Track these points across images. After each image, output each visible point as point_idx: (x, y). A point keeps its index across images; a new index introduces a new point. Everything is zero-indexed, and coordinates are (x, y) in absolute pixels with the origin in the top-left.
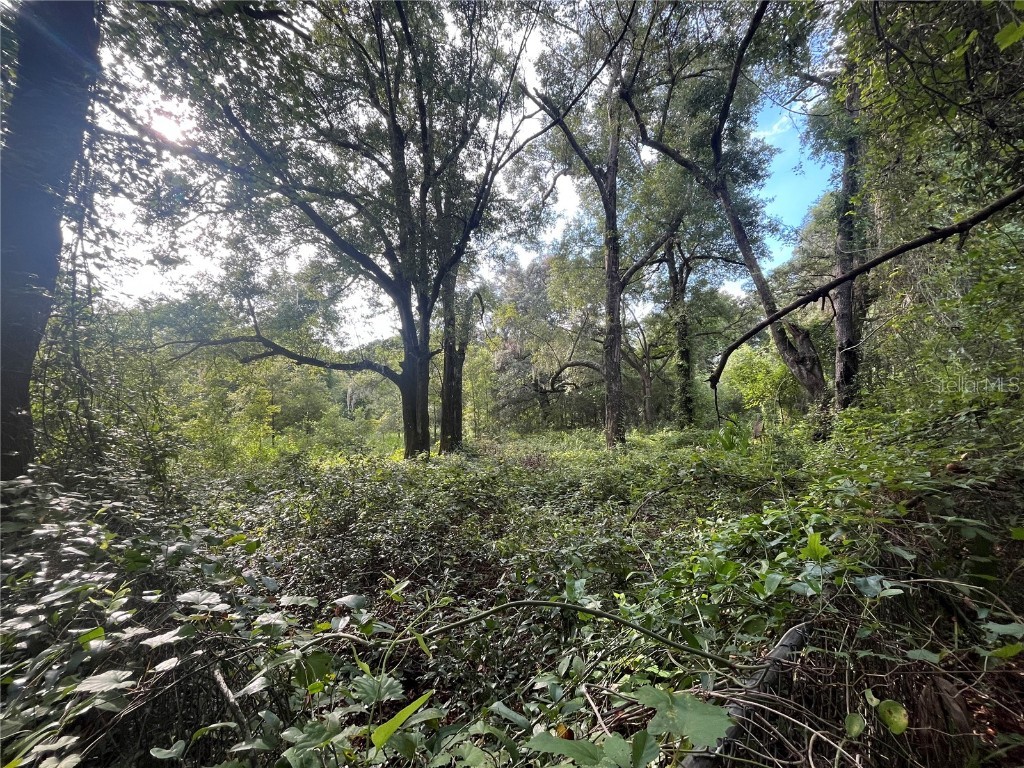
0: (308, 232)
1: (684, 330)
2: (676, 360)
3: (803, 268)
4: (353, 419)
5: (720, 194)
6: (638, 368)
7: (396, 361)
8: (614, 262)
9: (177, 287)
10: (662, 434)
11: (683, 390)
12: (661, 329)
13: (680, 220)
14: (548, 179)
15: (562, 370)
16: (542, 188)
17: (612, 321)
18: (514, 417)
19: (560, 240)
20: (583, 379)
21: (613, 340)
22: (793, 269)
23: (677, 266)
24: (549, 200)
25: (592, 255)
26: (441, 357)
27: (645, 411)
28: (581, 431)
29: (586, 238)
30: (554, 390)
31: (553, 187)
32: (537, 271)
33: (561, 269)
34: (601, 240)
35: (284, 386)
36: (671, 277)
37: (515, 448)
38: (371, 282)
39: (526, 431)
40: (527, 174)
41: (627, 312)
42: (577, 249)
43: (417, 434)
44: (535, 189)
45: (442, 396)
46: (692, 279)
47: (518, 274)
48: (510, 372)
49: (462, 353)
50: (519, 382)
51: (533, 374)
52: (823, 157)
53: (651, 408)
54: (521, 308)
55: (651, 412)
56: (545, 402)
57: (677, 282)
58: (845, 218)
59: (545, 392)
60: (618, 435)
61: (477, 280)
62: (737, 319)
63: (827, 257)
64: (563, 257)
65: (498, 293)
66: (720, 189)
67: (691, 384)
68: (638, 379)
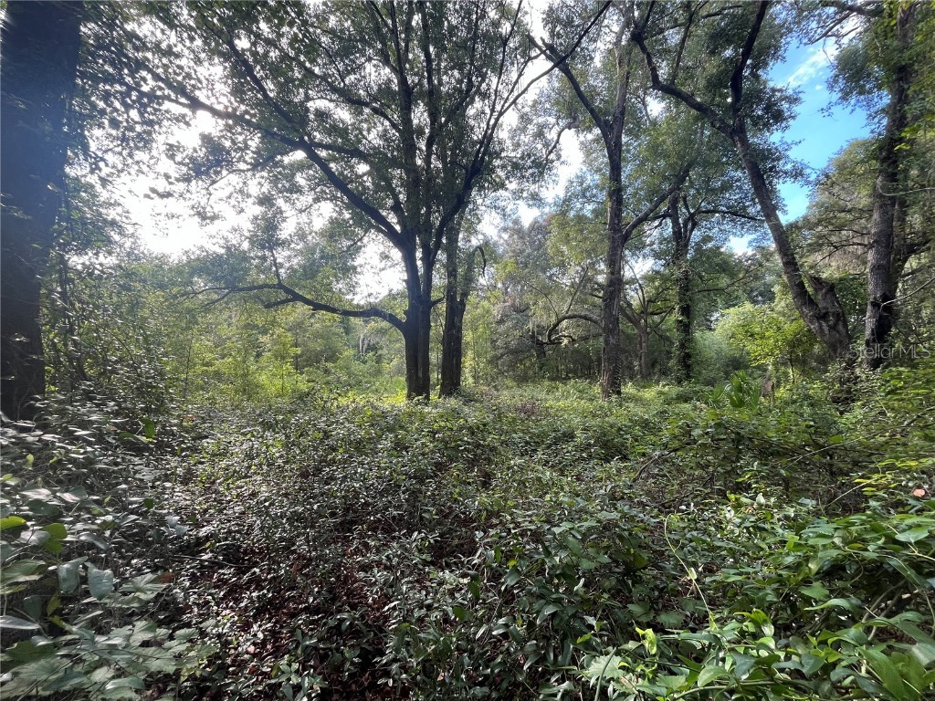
1: (686, 285)
2: (676, 316)
3: (819, 222)
4: (365, 362)
6: (636, 323)
7: (401, 310)
8: (617, 217)
11: (682, 346)
12: (660, 285)
13: (687, 172)
14: (552, 135)
15: (559, 322)
16: (546, 145)
18: (512, 366)
19: (562, 195)
20: (581, 332)
21: (612, 293)
22: (807, 223)
23: (681, 221)
24: (552, 156)
25: (594, 211)
26: (443, 307)
27: (640, 365)
28: (576, 382)
29: (588, 194)
30: (552, 342)
31: (557, 142)
32: (537, 228)
35: (306, 331)
36: (674, 232)
37: (510, 396)
38: (381, 236)
39: (523, 379)
40: (531, 132)
41: (627, 268)
42: (579, 206)
43: (418, 378)
44: (539, 146)
45: (443, 343)
47: (519, 231)
48: (509, 324)
49: (463, 304)
50: (518, 334)
51: (530, 326)
53: (646, 364)
54: (521, 263)
55: (647, 367)
56: (541, 354)
57: (680, 238)
59: (542, 344)
60: (614, 387)
61: (480, 237)
62: (741, 276)
63: (849, 211)
64: (564, 213)
65: (501, 249)
67: (691, 340)
68: (635, 334)
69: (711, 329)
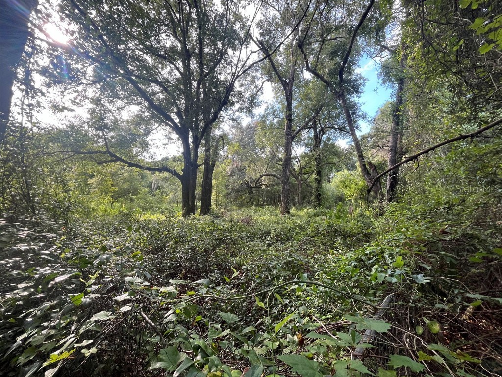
0: (136, 99)
1: (319, 161)
2: (314, 176)
3: (374, 136)
4: (154, 196)
5: (341, 98)
6: (296, 178)
7: (180, 168)
8: (289, 127)
9: (62, 122)
10: (306, 210)
11: (317, 190)
12: (308, 160)
13: (321, 109)
14: (259, 83)
15: (261, 177)
16: (256, 87)
17: (287, 155)
18: (235, 200)
19: (263, 113)
20: (271, 182)
21: (286, 164)
22: (370, 136)
23: (318, 130)
24: (259, 93)
25: (278, 122)
26: (203, 167)
27: (298, 199)
28: (268, 207)
29: (275, 114)
30: (257, 187)
31: (262, 87)
32: (249, 127)
33: (263, 128)
34: (283, 115)
35: (119, 177)
36: (314, 136)
37: (238, 214)
38: (168, 127)
39: (241, 206)
40: (249, 79)
41: (293, 151)
42: (271, 119)
43: (189, 205)
44: (253, 87)
45: (202, 187)
46: (324, 138)
47: (241, 128)
48: (236, 177)
49: (213, 165)
50: (240, 182)
51: (247, 178)
52: (387, 85)
53: (301, 198)
54: (242, 145)
55: (301, 200)
56: (251, 192)
57: (317, 138)
58: (396, 115)
59: (251, 188)
60: (286, 210)
61: (221, 130)
62: (343, 158)
63: (385, 132)
64: (264, 122)
65: (231, 137)
66: (341, 96)
67: (321, 188)
68: (296, 183)
69: (330, 182)
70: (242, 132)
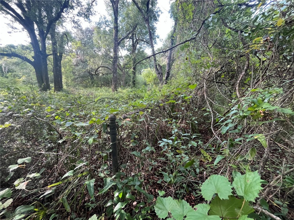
1: (135, 60)
2: (132, 70)
8: (116, 35)
10: (127, 90)
11: (133, 78)
12: (129, 60)
13: (136, 26)
15: (98, 68)
17: (115, 55)
21: (115, 61)
23: (134, 41)
28: (104, 88)
30: (96, 75)
32: (89, 31)
34: (112, 26)
36: (132, 44)
37: (83, 91)
46: (138, 46)
47: (81, 30)
50: (84, 70)
51: (88, 68)
53: (124, 83)
57: (134, 46)
60: (115, 89)
65: (73, 35)
66: (147, 20)
69: (141, 74)
70: (83, 33)
